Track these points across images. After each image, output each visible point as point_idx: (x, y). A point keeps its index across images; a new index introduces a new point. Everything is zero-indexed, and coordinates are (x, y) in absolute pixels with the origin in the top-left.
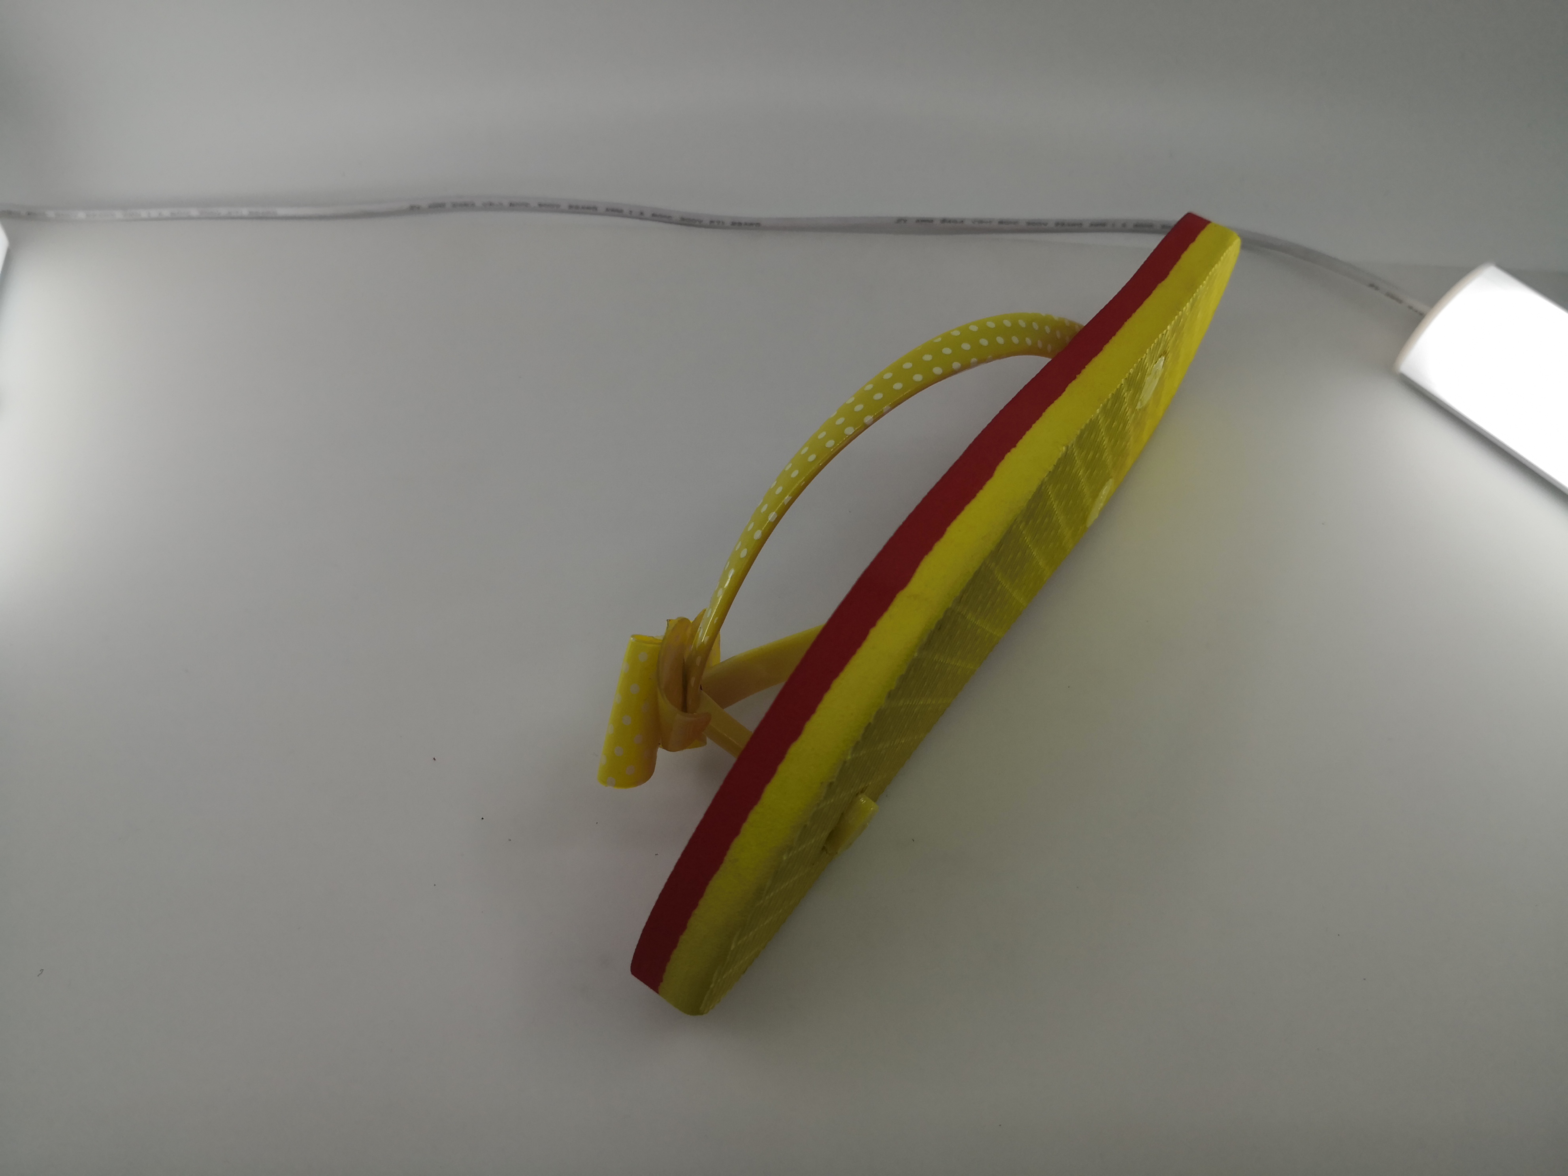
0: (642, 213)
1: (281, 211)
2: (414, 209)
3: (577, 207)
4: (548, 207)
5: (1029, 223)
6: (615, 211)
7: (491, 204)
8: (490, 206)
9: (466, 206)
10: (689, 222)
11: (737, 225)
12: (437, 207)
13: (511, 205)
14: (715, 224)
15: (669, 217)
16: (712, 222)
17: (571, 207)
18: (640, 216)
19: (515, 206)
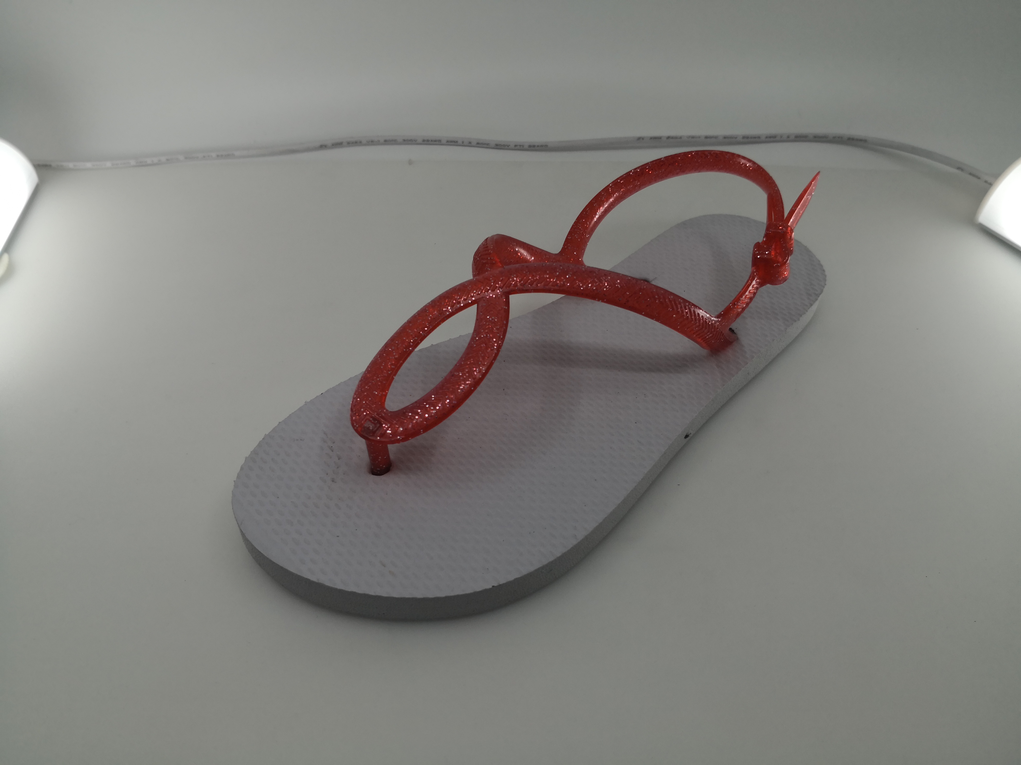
1: (237, 154)
3: (428, 141)
4: (409, 141)
6: (453, 143)
7: (372, 141)
9: (356, 143)
10: (501, 146)
11: (533, 148)
12: (338, 145)
13: (385, 141)
14: (519, 147)
15: (488, 144)
16: (516, 146)
17: (424, 141)
18: (470, 144)
19: (388, 142)
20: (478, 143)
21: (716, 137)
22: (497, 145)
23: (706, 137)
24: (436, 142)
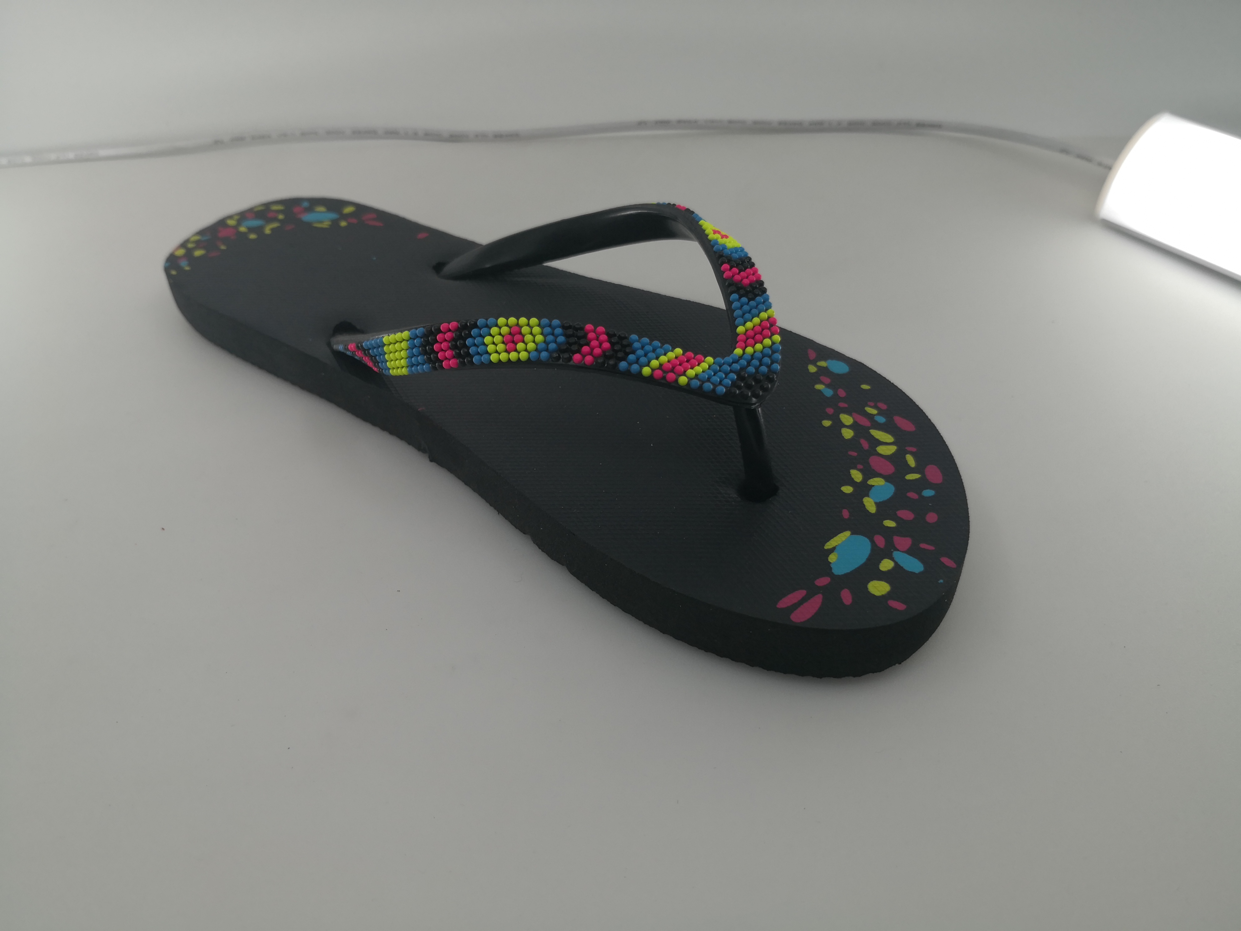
0: (416, 134)
1: (103, 153)
2: (218, 144)
3: (359, 132)
4: (334, 134)
5: (756, 123)
6: (392, 134)
7: (285, 135)
8: (284, 137)
9: (262, 138)
10: (455, 138)
11: (499, 137)
12: (238, 141)
13: (303, 134)
15: (439, 135)
16: (477, 136)
17: (354, 133)
18: (414, 135)
19: (306, 136)
20: (427, 135)
21: (743, 122)
22: (451, 136)
23: (730, 122)
24: (371, 134)
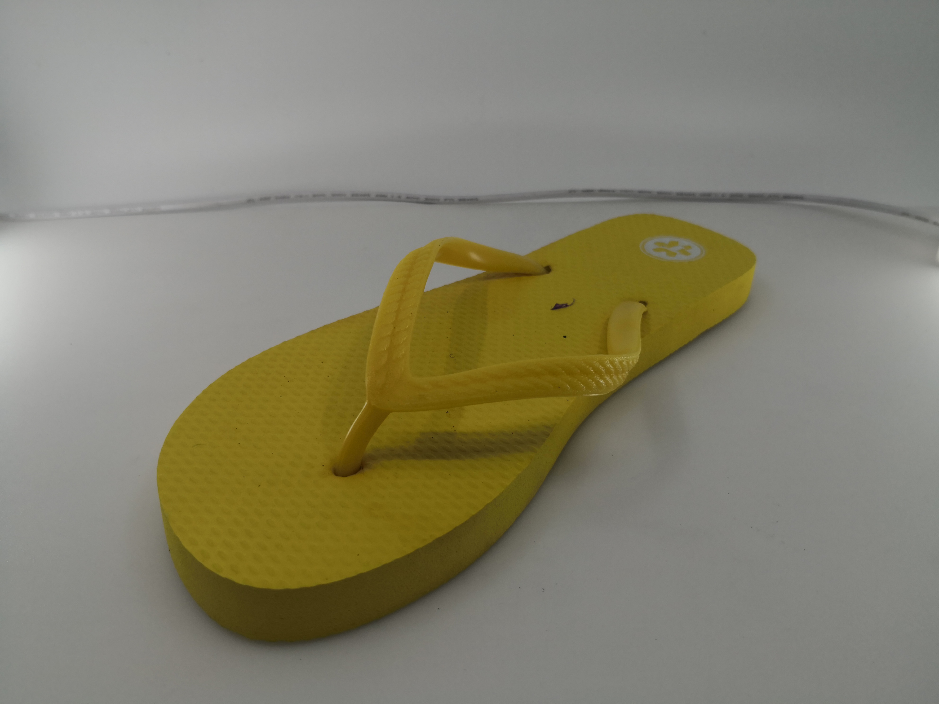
0: (399, 197)
1: (164, 208)
2: (250, 202)
3: (357, 195)
4: (338, 196)
5: (659, 193)
6: (382, 197)
7: (301, 196)
8: (300, 198)
9: (283, 198)
10: (429, 201)
11: (463, 201)
12: (265, 200)
13: (314, 196)
14: (449, 201)
15: (418, 198)
16: (446, 200)
17: (353, 195)
18: (399, 199)
19: (318, 197)
20: (408, 198)
21: (649, 192)
22: (427, 199)
23: (640, 192)
24: (365, 197)
